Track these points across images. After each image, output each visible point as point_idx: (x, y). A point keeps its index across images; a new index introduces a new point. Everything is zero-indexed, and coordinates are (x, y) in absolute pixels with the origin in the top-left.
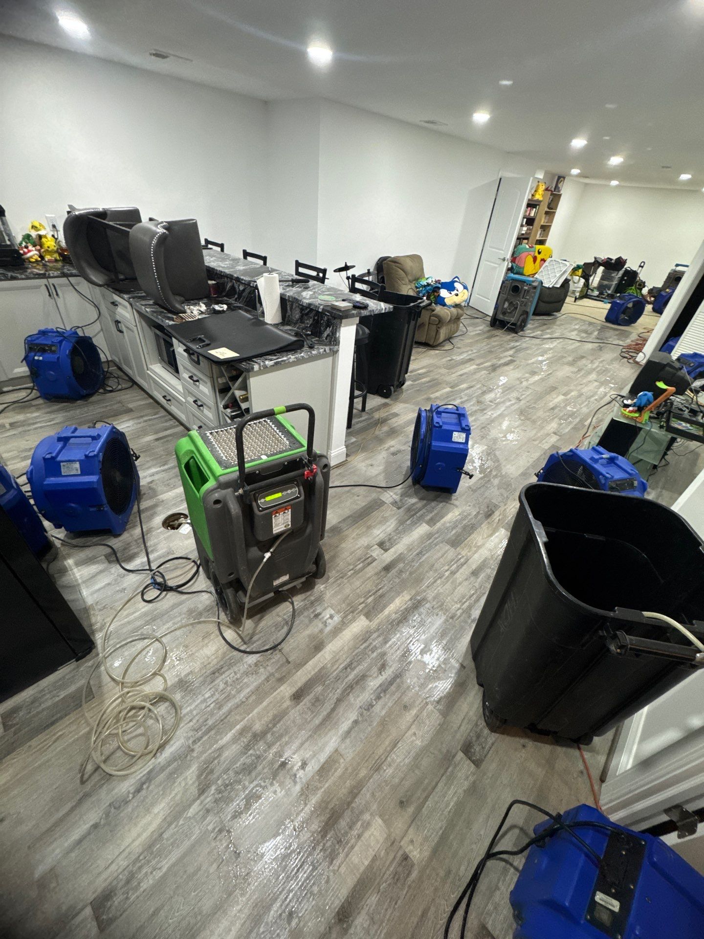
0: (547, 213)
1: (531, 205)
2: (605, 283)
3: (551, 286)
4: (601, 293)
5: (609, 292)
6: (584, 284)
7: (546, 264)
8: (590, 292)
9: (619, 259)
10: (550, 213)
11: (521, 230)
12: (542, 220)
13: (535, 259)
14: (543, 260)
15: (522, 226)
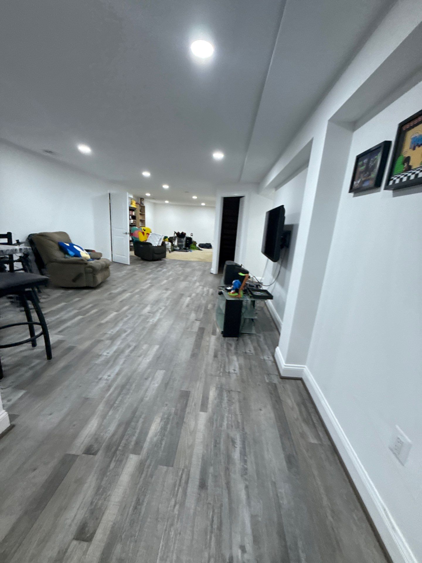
0: (141, 214)
1: (131, 209)
2: (180, 244)
3: (157, 245)
4: (180, 248)
5: (184, 247)
6: (171, 244)
7: (150, 235)
8: (175, 248)
9: (182, 233)
10: (143, 214)
11: (130, 222)
12: (139, 217)
13: (143, 233)
14: (148, 234)
15: (130, 219)
